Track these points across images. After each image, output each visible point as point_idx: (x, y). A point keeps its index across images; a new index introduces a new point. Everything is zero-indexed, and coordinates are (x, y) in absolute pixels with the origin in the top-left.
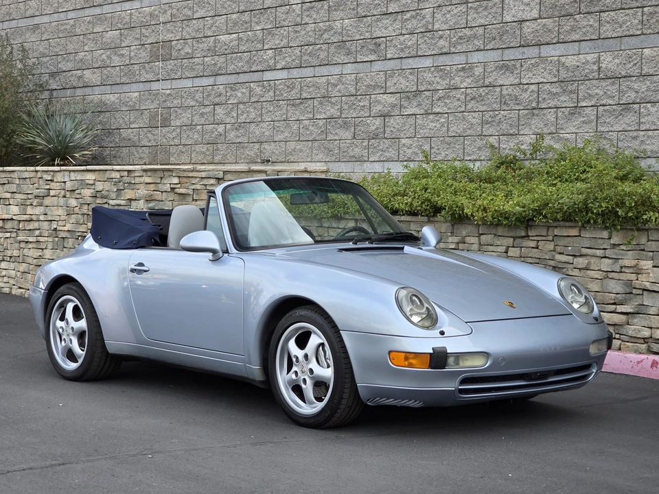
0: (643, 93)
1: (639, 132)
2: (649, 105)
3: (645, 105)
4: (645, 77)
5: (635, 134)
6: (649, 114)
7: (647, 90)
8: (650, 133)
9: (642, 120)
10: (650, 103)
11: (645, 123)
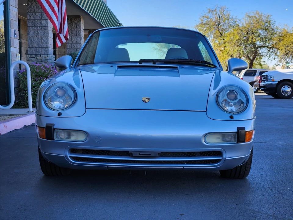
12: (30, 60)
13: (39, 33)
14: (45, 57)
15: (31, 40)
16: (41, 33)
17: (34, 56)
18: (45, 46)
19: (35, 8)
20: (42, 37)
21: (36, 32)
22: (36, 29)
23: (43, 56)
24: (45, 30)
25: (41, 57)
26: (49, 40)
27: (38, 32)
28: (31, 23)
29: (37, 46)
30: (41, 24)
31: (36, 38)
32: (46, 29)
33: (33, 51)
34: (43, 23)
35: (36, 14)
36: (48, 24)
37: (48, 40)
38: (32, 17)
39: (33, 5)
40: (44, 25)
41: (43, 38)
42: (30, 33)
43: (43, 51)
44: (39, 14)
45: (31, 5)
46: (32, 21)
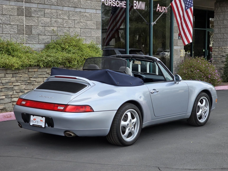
0: (4, 20)
1: (3, 34)
2: (6, 25)
3: (4, 25)
4: (4, 15)
5: (2, 35)
6: (6, 28)
7: (5, 20)
8: (7, 35)
9: (4, 30)
10: (6, 24)
11: (5, 31)
12: (214, 51)
13: (222, 30)
14: (225, 48)
15: (216, 36)
17: (217, 48)
18: (225, 40)
19: (220, 11)
20: (223, 33)
21: (220, 29)
22: (220, 27)
23: (224, 47)
24: (226, 28)
25: (222, 48)
27: (221, 29)
28: (216, 23)
29: (220, 40)
30: (223, 23)
31: (220, 34)
33: (217, 44)
35: (220, 16)
38: (217, 18)
41: (224, 34)
42: (215, 30)
43: (224, 44)
44: (222, 16)
45: (217, 9)
46: (217, 22)
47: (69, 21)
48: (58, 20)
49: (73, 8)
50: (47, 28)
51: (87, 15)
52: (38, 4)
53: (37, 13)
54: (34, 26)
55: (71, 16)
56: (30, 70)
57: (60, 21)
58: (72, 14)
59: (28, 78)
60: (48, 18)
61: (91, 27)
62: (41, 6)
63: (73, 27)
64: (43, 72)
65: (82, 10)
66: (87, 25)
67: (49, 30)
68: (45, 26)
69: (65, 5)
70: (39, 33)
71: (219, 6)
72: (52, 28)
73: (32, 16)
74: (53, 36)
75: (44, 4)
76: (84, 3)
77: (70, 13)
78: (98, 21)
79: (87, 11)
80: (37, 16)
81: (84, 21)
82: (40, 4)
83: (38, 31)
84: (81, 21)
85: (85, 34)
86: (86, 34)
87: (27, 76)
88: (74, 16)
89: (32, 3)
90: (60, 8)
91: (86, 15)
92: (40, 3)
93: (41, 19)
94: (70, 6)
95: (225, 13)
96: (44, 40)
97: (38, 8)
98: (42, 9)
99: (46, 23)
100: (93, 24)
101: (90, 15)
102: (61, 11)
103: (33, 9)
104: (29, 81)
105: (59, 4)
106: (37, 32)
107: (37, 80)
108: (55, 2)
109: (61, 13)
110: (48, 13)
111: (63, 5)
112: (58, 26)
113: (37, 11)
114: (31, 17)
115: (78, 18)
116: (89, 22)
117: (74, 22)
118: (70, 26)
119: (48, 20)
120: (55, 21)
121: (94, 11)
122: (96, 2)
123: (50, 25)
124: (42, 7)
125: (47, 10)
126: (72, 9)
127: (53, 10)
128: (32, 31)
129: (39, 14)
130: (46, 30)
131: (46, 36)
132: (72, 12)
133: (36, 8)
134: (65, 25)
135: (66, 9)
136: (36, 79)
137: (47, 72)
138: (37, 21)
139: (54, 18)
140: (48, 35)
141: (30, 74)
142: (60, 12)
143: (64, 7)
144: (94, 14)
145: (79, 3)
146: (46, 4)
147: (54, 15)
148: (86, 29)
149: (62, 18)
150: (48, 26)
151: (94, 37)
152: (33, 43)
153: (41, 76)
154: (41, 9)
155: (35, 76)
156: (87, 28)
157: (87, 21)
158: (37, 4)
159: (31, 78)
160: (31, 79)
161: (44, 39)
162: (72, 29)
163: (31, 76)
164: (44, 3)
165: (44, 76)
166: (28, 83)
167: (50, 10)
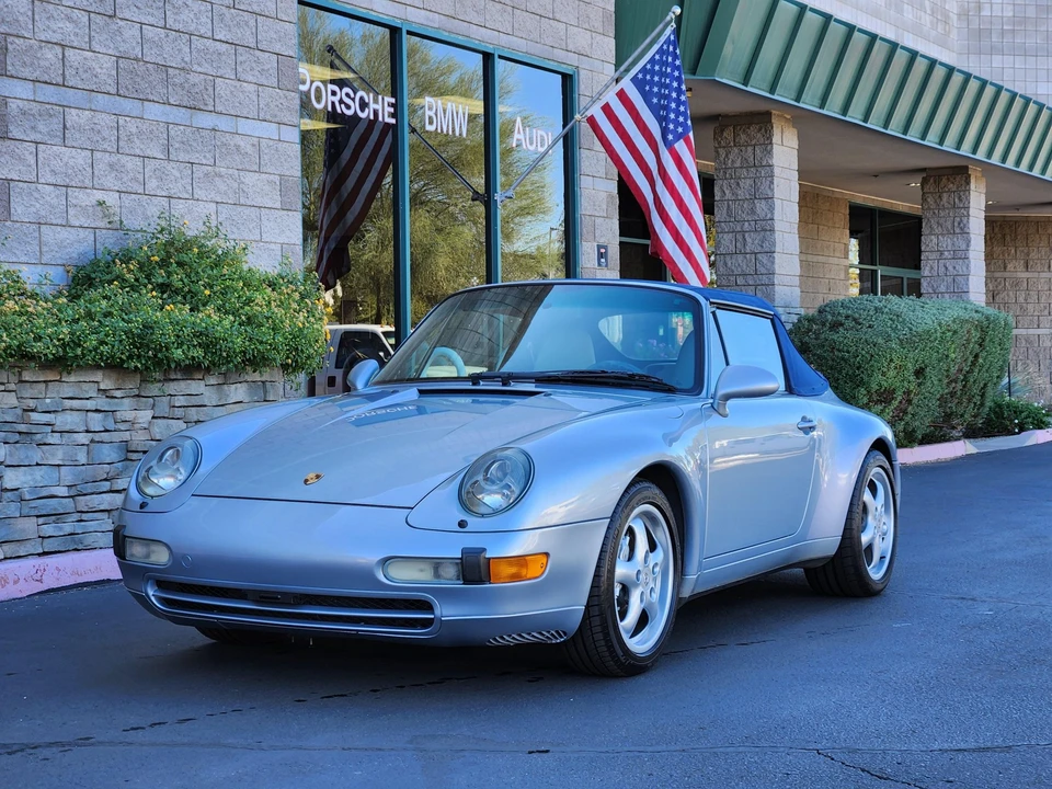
13: (749, 240)
15: (726, 264)
16: (752, 242)
18: (765, 279)
19: (738, 164)
20: (756, 254)
21: (739, 237)
22: (739, 229)
24: (766, 230)
26: (777, 261)
27: (744, 236)
28: (725, 211)
29: (743, 282)
30: (753, 211)
31: (740, 257)
32: (768, 228)
34: (759, 211)
35: (738, 184)
36: (773, 214)
37: (773, 263)
38: (727, 192)
39: (731, 157)
40: (762, 215)
41: (758, 255)
42: (723, 242)
44: (748, 182)
45: (727, 155)
46: (728, 206)
47: (169, 168)
48: (124, 159)
49: (183, 110)
50: (76, 194)
51: (242, 144)
52: (37, 84)
53: (33, 124)
54: (21, 184)
55: (177, 145)
56: (27, 376)
57: (131, 164)
58: (179, 139)
59: (19, 411)
60: (79, 151)
61: (259, 201)
62: (48, 93)
63: (187, 196)
64: (85, 386)
65: (223, 124)
66: (244, 191)
67: (83, 204)
68: (67, 187)
69: (151, 97)
70: (43, 213)
71: (732, 144)
72: (99, 195)
73: (10, 135)
74: (104, 231)
75: (64, 85)
76: (232, 92)
77: (172, 133)
78: (287, 173)
79: (244, 126)
80: (32, 138)
81: (231, 171)
82: (46, 83)
83: (38, 206)
84: (217, 169)
85: (235, 230)
86: (239, 229)
87: (11, 400)
88: (190, 145)
89: (12, 77)
90: (128, 106)
91: (238, 147)
92: (46, 78)
93: (48, 152)
94: (172, 101)
95: (759, 169)
96: (65, 247)
97: (34, 101)
98: (55, 107)
99: (70, 171)
100: (267, 188)
101: (253, 145)
102: (133, 121)
103: (14, 106)
104: (22, 428)
105: (128, 90)
106: (35, 210)
107: (61, 421)
108: (109, 81)
109: (134, 130)
110: (80, 129)
111: (141, 97)
112: (124, 190)
113: (33, 115)
114: (8, 142)
115: (205, 157)
116: (250, 179)
117: (190, 172)
118: (173, 191)
119: (81, 158)
120: (111, 166)
121: (270, 130)
122: (277, 90)
123: (88, 183)
124: (52, 100)
125: (74, 111)
126: (180, 115)
127: (99, 115)
128: (12, 204)
129: (41, 127)
130: (74, 202)
131: (72, 230)
132: (182, 128)
133: (26, 102)
134: (152, 185)
135: (153, 111)
136: (52, 415)
137: (102, 387)
138: (33, 162)
139: (105, 151)
140: (81, 227)
141: (28, 392)
142: (132, 126)
143: (146, 103)
144: (271, 143)
145: (211, 89)
146: (70, 84)
147: (104, 139)
148: (240, 209)
149: (138, 152)
150: (79, 185)
151: (272, 246)
152: (15, 260)
153: (75, 403)
154: (47, 106)
155: (48, 401)
156: (242, 201)
157: (242, 173)
158: (31, 85)
159: (32, 411)
160: (35, 417)
161: (65, 244)
162: (181, 206)
163: (32, 404)
164: (60, 80)
165: (90, 404)
166: (20, 433)
167: (87, 112)
